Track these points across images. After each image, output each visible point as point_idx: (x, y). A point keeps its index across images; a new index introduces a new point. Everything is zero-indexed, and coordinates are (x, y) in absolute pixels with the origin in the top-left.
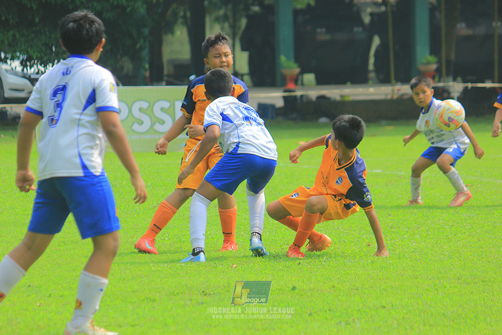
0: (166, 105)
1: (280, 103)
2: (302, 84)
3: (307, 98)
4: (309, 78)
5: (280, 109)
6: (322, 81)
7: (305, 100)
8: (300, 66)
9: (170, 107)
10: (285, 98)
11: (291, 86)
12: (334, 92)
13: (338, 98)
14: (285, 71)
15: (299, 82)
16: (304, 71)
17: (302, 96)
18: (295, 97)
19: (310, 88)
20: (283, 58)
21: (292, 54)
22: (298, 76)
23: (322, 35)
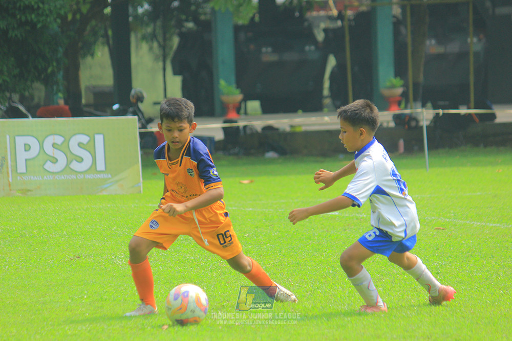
0: (84, 139)
1: (219, 136)
2: (246, 113)
3: (251, 129)
4: (254, 105)
5: (219, 142)
6: (269, 108)
7: (248, 132)
8: (242, 92)
9: (89, 141)
10: (224, 129)
11: (232, 115)
12: (283, 122)
13: (288, 129)
14: (225, 98)
15: (242, 111)
16: (247, 97)
17: (245, 127)
18: (238, 128)
19: (255, 117)
20: (222, 83)
21: (233, 78)
22: (240, 103)
23: (268, 55)
